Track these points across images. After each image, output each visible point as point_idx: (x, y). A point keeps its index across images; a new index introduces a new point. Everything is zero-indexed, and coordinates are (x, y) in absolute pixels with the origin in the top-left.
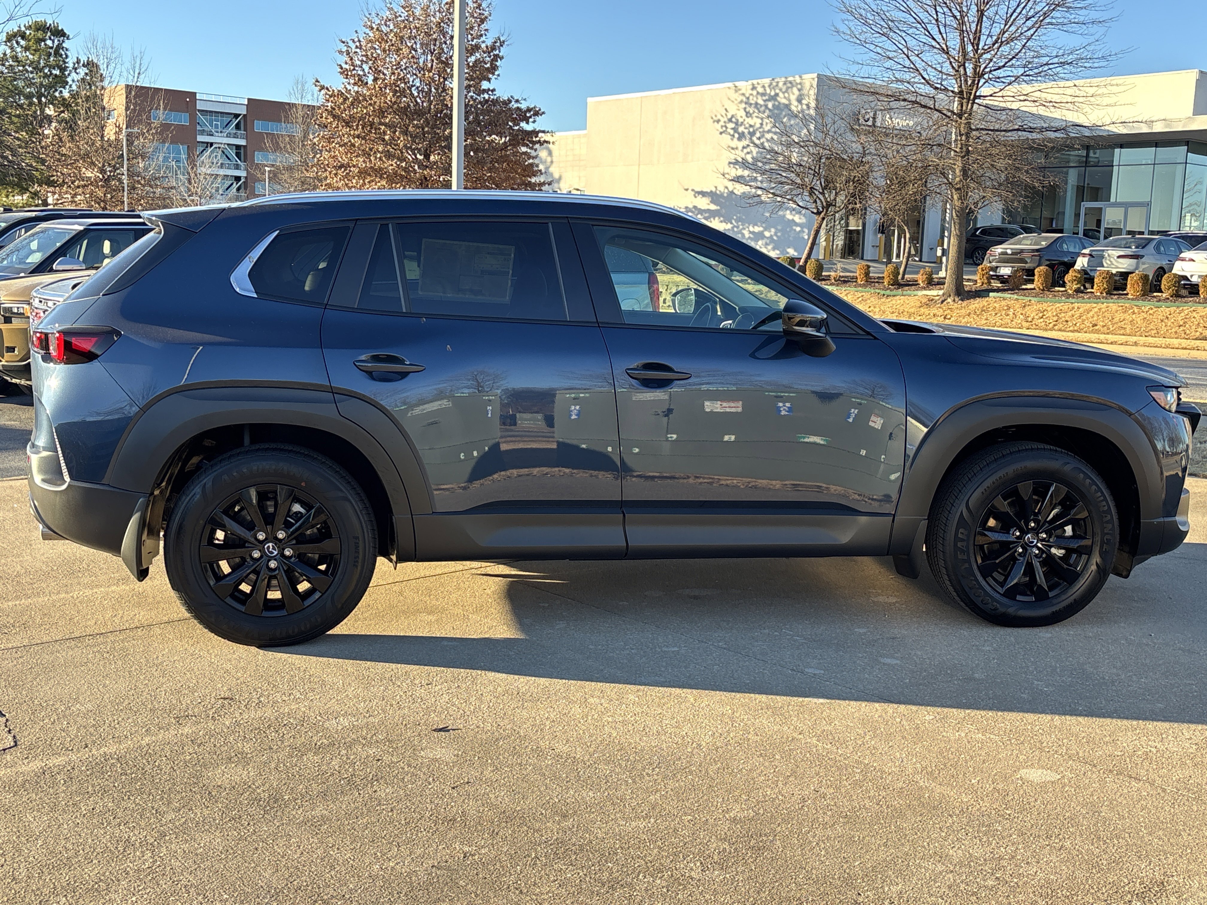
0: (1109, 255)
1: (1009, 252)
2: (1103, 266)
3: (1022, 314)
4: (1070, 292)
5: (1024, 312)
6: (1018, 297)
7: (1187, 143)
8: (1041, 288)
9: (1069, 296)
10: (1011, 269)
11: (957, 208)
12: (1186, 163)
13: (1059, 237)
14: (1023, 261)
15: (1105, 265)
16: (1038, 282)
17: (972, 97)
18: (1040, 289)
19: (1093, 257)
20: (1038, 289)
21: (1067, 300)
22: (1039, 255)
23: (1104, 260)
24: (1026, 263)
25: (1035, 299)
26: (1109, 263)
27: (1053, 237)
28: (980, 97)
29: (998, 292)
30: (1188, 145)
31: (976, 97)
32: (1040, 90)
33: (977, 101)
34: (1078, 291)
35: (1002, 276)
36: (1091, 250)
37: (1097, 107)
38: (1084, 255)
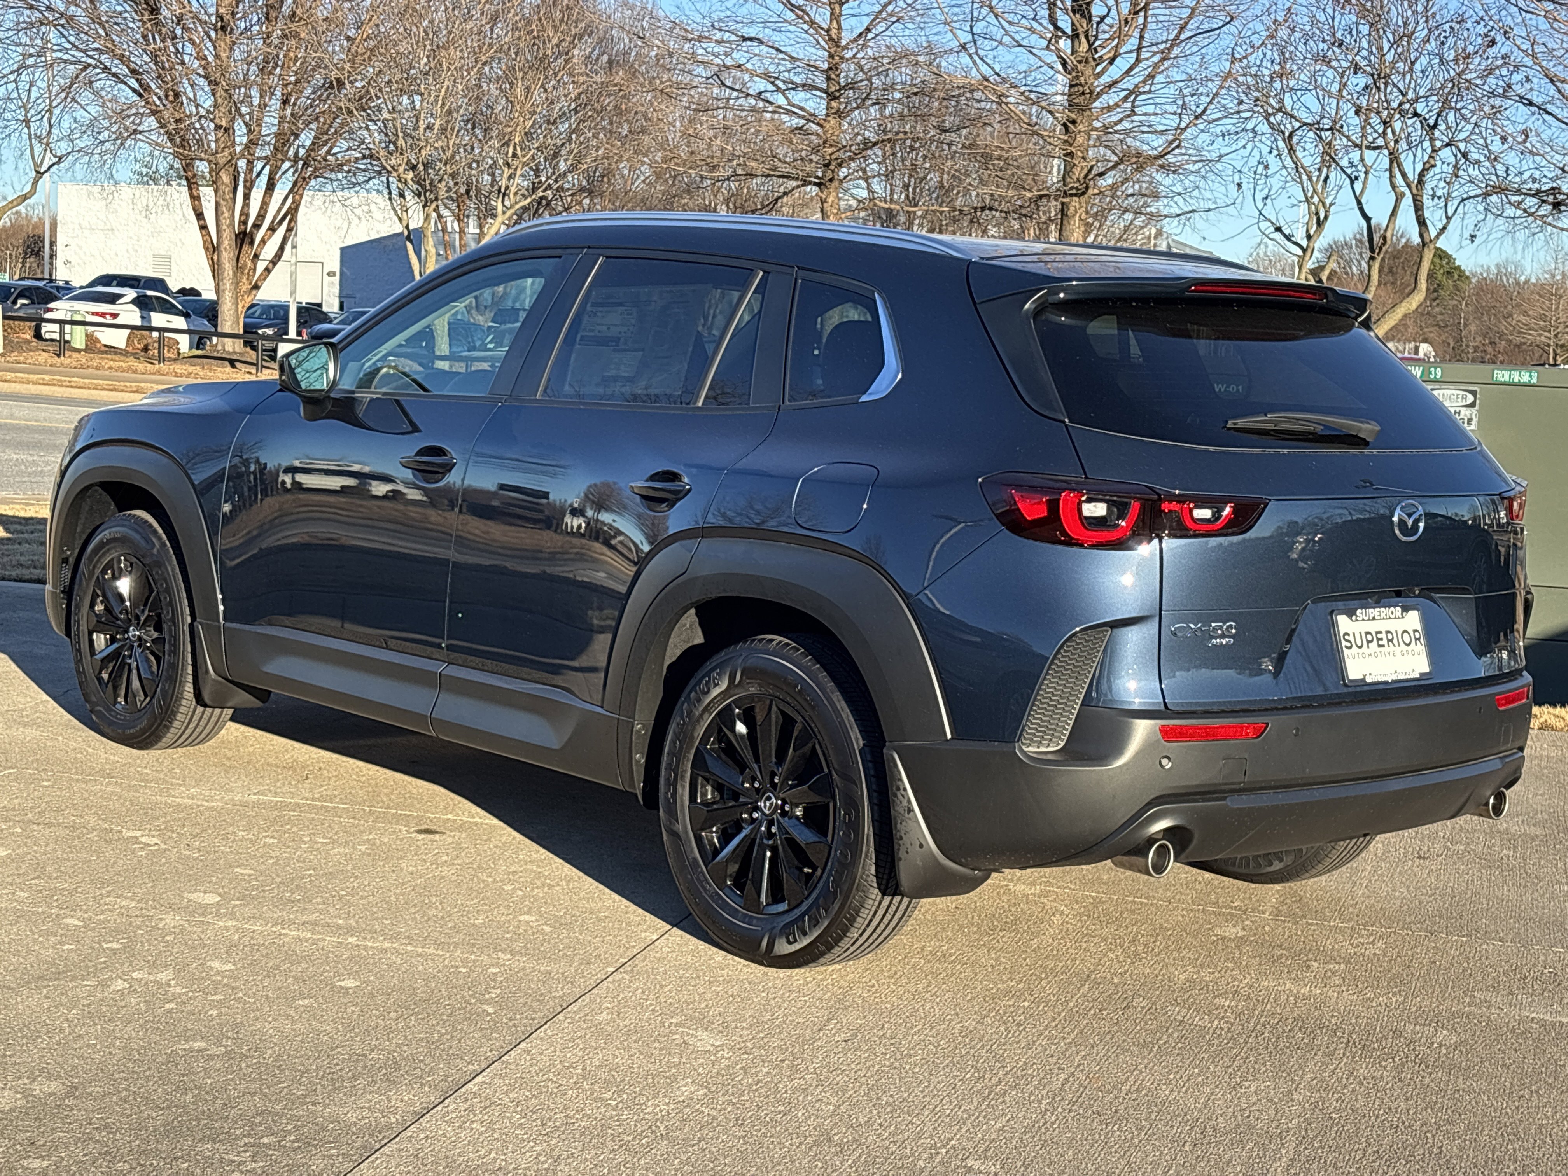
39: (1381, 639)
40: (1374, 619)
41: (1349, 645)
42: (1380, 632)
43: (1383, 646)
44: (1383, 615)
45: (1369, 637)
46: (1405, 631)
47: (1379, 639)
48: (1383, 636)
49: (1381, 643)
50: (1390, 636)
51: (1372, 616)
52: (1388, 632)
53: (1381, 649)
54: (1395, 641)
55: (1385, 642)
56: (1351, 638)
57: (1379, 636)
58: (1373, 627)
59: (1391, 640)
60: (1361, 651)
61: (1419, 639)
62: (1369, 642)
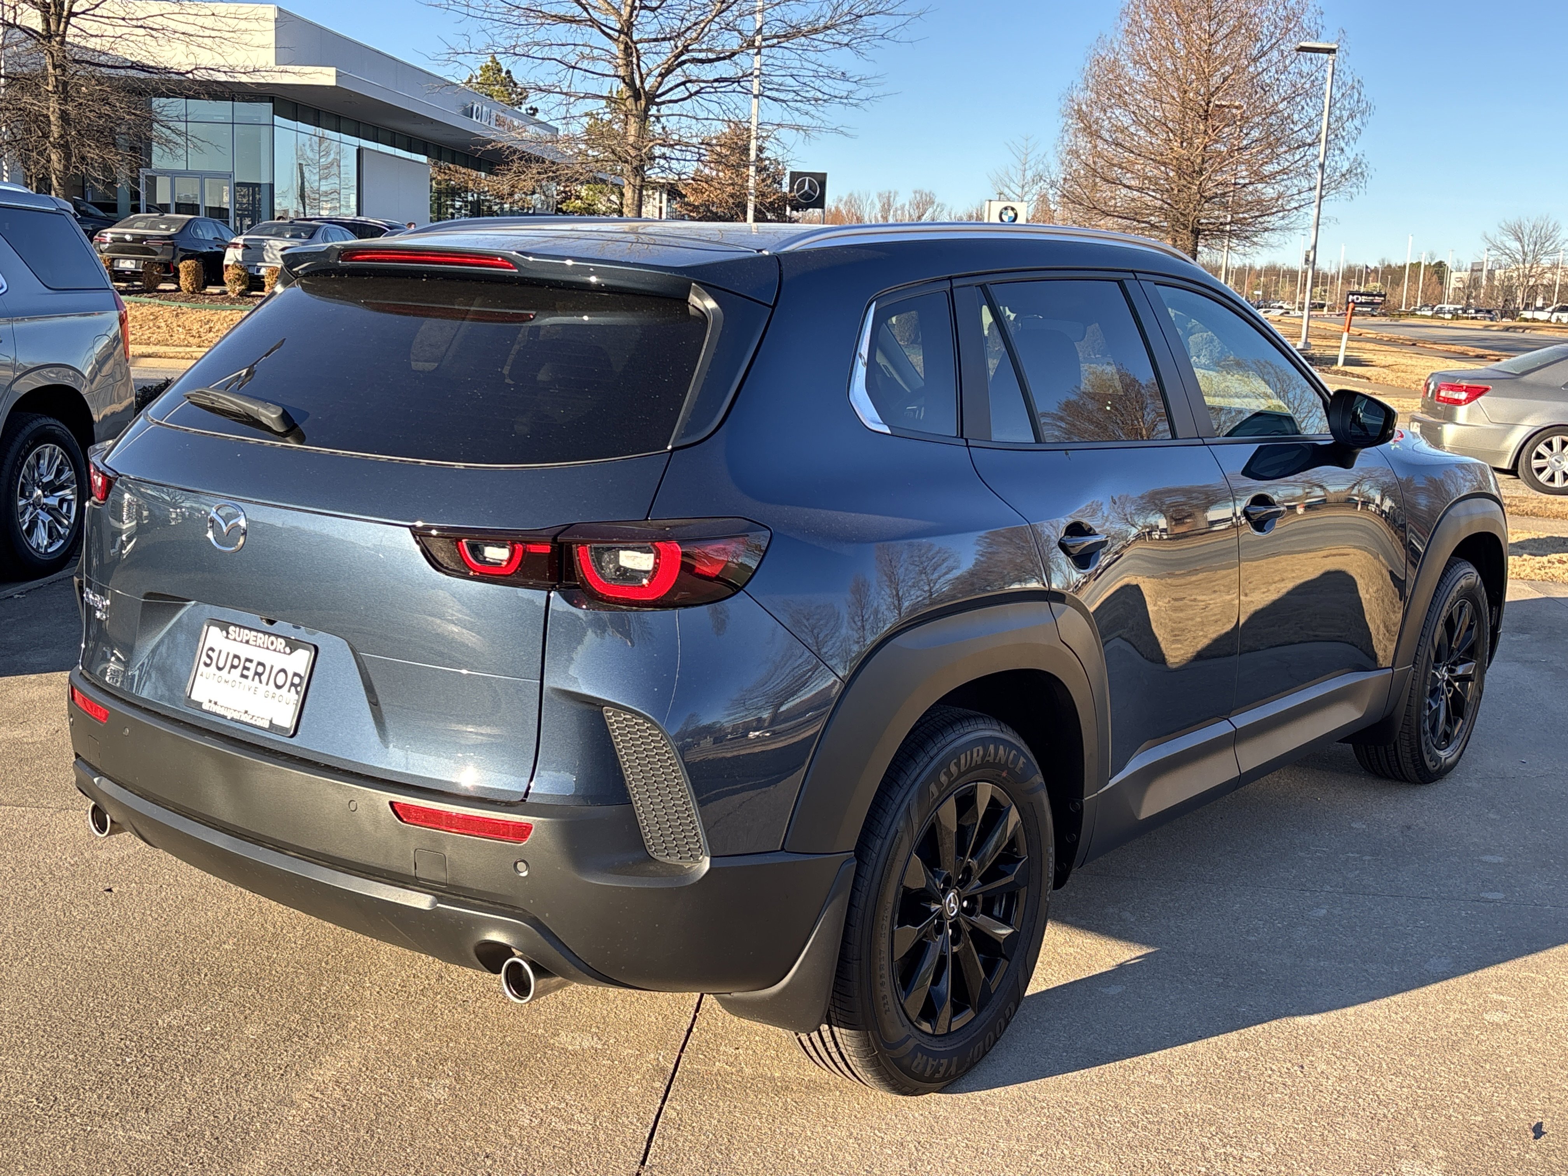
0: (270, 246)
1: (128, 237)
2: (264, 261)
3: (179, 326)
4: (233, 296)
5: (180, 323)
6: (161, 302)
7: (272, 99)
8: (191, 289)
9: (233, 301)
10: (134, 262)
11: (58, 173)
12: (273, 125)
13: (191, 220)
14: (147, 251)
15: (267, 259)
16: (185, 281)
17: (65, 13)
18: (188, 291)
19: (249, 248)
20: (185, 291)
21: (233, 307)
22: (173, 244)
23: (264, 253)
24: (156, 254)
25: (188, 305)
26: (271, 256)
27: (182, 219)
28: (75, 15)
29: (130, 295)
30: (273, 102)
31: (72, 14)
32: (162, 15)
33: (73, 20)
34: (242, 294)
35: (124, 271)
36: (245, 240)
37: (244, 46)
38: (236, 245)
39: (248, 669)
40: (247, 642)
41: (208, 661)
42: (251, 661)
43: (246, 677)
44: (260, 642)
45: (236, 662)
46: (283, 671)
47: (245, 668)
48: (252, 666)
49: (245, 672)
50: (260, 669)
51: (245, 638)
52: (259, 664)
53: (243, 680)
54: (264, 678)
55: (250, 674)
56: (214, 655)
57: (248, 664)
58: (244, 651)
59: (260, 675)
60: (218, 673)
61: (296, 686)
62: (233, 667)
